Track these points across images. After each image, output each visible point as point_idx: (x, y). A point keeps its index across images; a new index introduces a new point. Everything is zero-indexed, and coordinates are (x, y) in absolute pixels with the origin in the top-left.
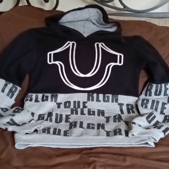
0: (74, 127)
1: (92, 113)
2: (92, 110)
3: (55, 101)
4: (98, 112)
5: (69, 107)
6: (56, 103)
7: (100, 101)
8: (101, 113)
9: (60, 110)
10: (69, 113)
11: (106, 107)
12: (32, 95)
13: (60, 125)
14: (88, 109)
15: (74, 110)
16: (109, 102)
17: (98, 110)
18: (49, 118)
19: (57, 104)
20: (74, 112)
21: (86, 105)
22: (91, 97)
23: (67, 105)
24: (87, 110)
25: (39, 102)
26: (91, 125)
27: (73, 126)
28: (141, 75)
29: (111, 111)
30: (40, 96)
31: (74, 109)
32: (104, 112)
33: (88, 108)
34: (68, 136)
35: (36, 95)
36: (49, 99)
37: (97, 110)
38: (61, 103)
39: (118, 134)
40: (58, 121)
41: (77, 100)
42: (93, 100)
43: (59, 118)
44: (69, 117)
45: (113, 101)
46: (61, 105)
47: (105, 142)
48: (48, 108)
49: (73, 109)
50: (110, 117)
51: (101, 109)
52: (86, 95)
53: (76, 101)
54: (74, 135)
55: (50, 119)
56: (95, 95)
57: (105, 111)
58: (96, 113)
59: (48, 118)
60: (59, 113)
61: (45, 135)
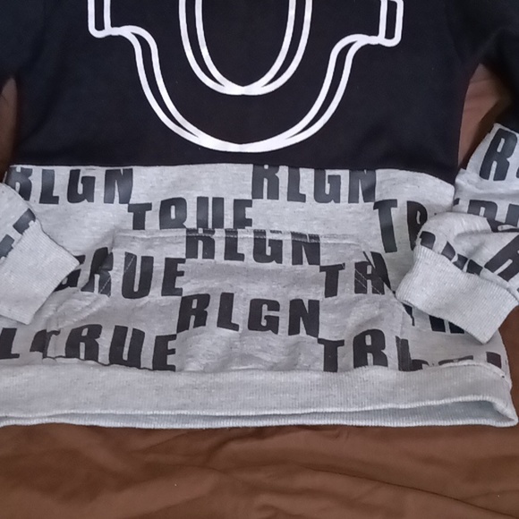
0: (196, 325)
1: (268, 251)
2: (269, 236)
3: (125, 199)
4: (294, 242)
5: (179, 223)
6: (127, 205)
7: (302, 198)
8: (307, 247)
9: (143, 239)
10: (179, 251)
11: (325, 222)
12: (29, 173)
13: (141, 308)
14: (256, 232)
15: (200, 237)
16: (337, 201)
17: (293, 234)
18: (97, 277)
19: (131, 208)
20: (200, 244)
21: (249, 213)
22: (266, 182)
23: (173, 216)
24: (252, 236)
25: (55, 200)
26: (265, 307)
27: (193, 318)
28: (471, 88)
29: (344, 242)
30: (62, 174)
31: (201, 231)
32: (318, 245)
33: (255, 227)
34: (172, 368)
35: (44, 170)
36: (99, 190)
37: (289, 237)
38: (148, 206)
39: (370, 357)
40: (136, 289)
41: (210, 194)
42: (273, 194)
43: (138, 271)
44: (180, 267)
45: (353, 198)
46: (148, 213)
47: (319, 404)
48: (94, 229)
49: (196, 231)
50: (341, 267)
51: (307, 231)
52: (247, 170)
53: (207, 198)
54: (193, 366)
55: (101, 283)
56: (283, 173)
57: (322, 241)
58: (287, 249)
59: (92, 277)
60: (139, 251)
61: (76, 370)
